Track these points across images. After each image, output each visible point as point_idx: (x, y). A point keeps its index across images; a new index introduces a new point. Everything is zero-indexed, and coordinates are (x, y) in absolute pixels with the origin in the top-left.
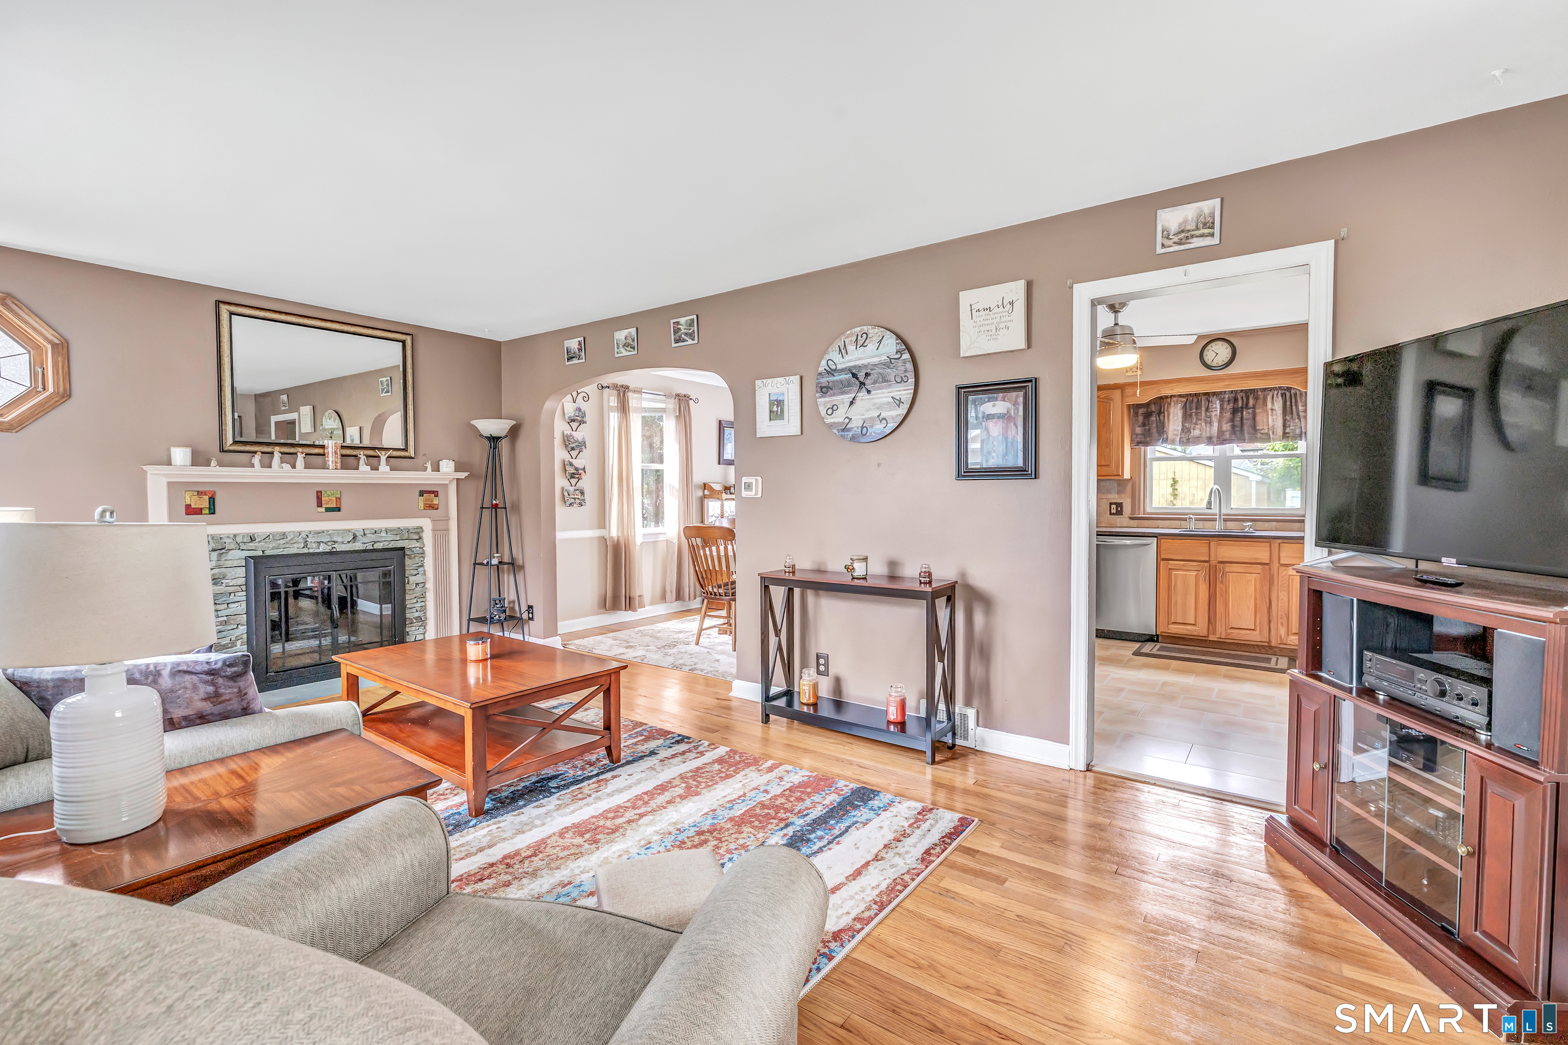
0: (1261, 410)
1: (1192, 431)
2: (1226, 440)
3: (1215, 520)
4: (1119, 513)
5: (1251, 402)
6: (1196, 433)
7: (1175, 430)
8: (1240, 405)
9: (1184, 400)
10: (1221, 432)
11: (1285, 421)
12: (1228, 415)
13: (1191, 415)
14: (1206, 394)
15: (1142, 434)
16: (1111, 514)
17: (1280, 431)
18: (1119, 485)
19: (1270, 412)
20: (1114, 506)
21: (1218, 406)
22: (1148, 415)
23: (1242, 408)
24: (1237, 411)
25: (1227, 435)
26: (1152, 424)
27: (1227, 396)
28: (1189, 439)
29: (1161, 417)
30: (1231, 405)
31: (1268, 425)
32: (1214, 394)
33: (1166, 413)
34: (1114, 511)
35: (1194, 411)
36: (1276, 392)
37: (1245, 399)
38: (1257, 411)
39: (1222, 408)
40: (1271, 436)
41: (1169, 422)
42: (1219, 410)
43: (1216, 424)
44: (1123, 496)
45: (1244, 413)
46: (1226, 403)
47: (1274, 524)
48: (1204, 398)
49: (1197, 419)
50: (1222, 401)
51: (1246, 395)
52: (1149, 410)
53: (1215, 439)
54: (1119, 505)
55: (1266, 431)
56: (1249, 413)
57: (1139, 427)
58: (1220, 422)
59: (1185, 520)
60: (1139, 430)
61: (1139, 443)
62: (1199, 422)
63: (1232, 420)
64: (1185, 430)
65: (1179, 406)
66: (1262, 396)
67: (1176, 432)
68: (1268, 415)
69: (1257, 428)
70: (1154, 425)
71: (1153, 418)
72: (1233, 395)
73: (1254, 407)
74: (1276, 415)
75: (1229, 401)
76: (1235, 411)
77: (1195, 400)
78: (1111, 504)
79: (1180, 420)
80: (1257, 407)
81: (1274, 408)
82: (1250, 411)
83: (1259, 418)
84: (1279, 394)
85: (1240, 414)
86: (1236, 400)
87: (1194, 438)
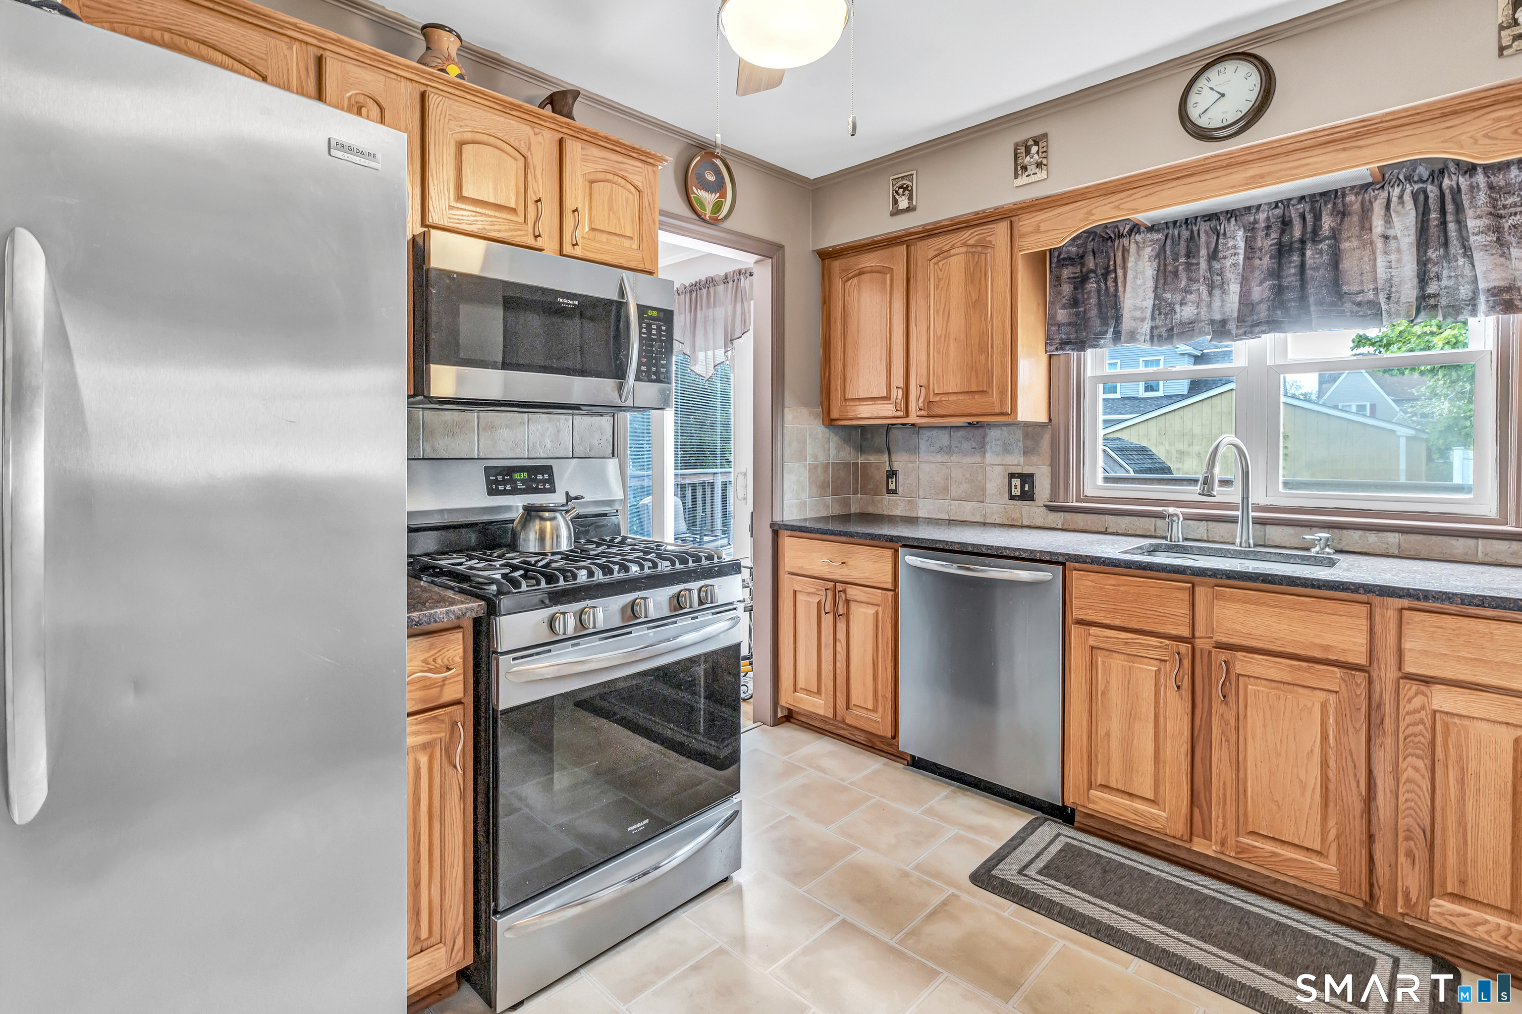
0: (1355, 243)
1: (1177, 308)
2: (1258, 324)
3: (1233, 520)
4: (1027, 496)
5: (1327, 222)
6: (1187, 312)
7: (1136, 309)
8: (1297, 233)
9: (1160, 236)
10: (1246, 304)
11: (1423, 264)
12: (1265, 262)
13: (1176, 274)
14: (1211, 217)
15: (1070, 324)
16: (1012, 497)
17: (1409, 292)
18: (1026, 436)
19: (1379, 244)
20: (1016, 482)
21: (1242, 244)
22: (1080, 282)
23: (1303, 241)
24: (1290, 250)
25: (1263, 312)
26: (1089, 298)
27: (1262, 216)
28: (1172, 329)
29: (1110, 283)
30: (1274, 235)
31: (1375, 280)
32: (1232, 214)
33: (1120, 272)
34: (1017, 492)
35: (1182, 260)
36: (1397, 191)
37: (1309, 217)
38: (1345, 245)
39: (1250, 248)
40: (1384, 307)
41: (1125, 286)
42: (1242, 251)
43: (1234, 288)
44: (1034, 459)
45: (1309, 253)
46: (1261, 234)
47: (1393, 538)
48: (1204, 227)
49: (1190, 279)
50: (1251, 229)
51: (1312, 210)
52: (1084, 270)
53: (1232, 326)
54: (1027, 479)
55: (1370, 296)
56: (1321, 252)
57: (1064, 307)
58: (1244, 281)
59: (1161, 516)
60: (1062, 315)
61: (1063, 344)
62: (1195, 287)
63: (1276, 273)
64: (1161, 308)
65: (1148, 251)
66: (1356, 207)
67: (1138, 314)
68: (1374, 253)
69: (1345, 288)
70: (1093, 301)
71: (1091, 286)
72: (1278, 212)
73: (1335, 236)
74: (1399, 250)
75: (1268, 227)
76: (1282, 251)
77: (1186, 234)
78: (1012, 476)
79: (1150, 284)
80: (1344, 235)
81: (1391, 233)
82: (1324, 246)
83: (1348, 264)
84: (1407, 197)
85: (1296, 258)
86: (1285, 223)
87: (1182, 324)
